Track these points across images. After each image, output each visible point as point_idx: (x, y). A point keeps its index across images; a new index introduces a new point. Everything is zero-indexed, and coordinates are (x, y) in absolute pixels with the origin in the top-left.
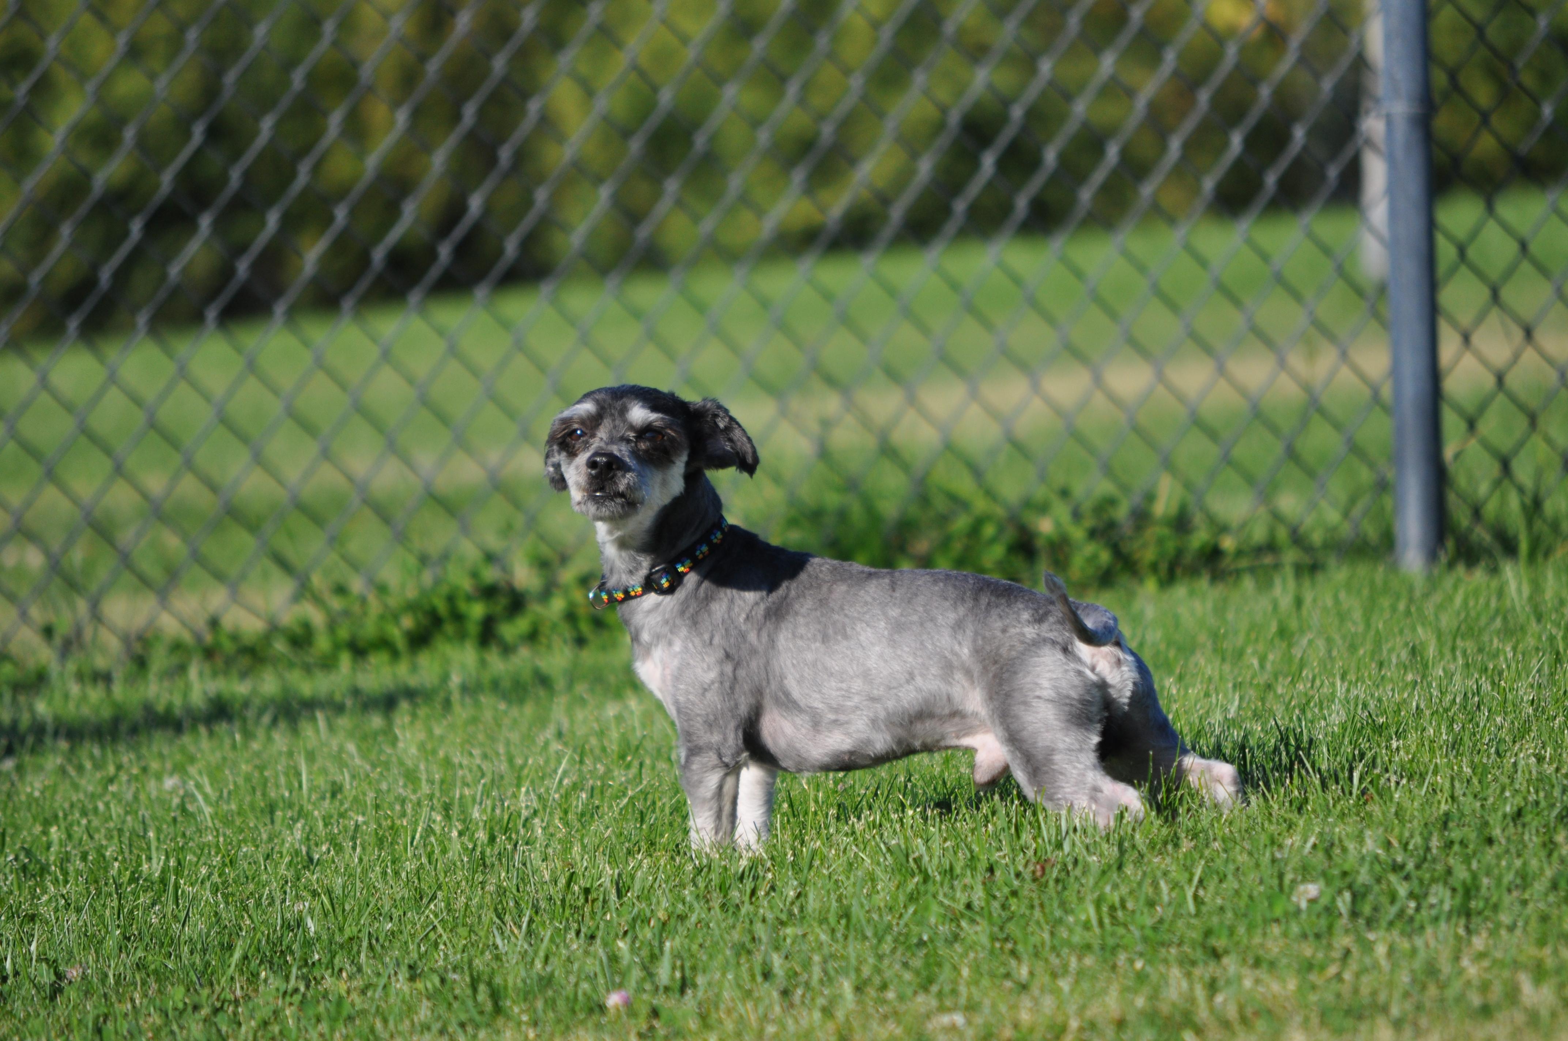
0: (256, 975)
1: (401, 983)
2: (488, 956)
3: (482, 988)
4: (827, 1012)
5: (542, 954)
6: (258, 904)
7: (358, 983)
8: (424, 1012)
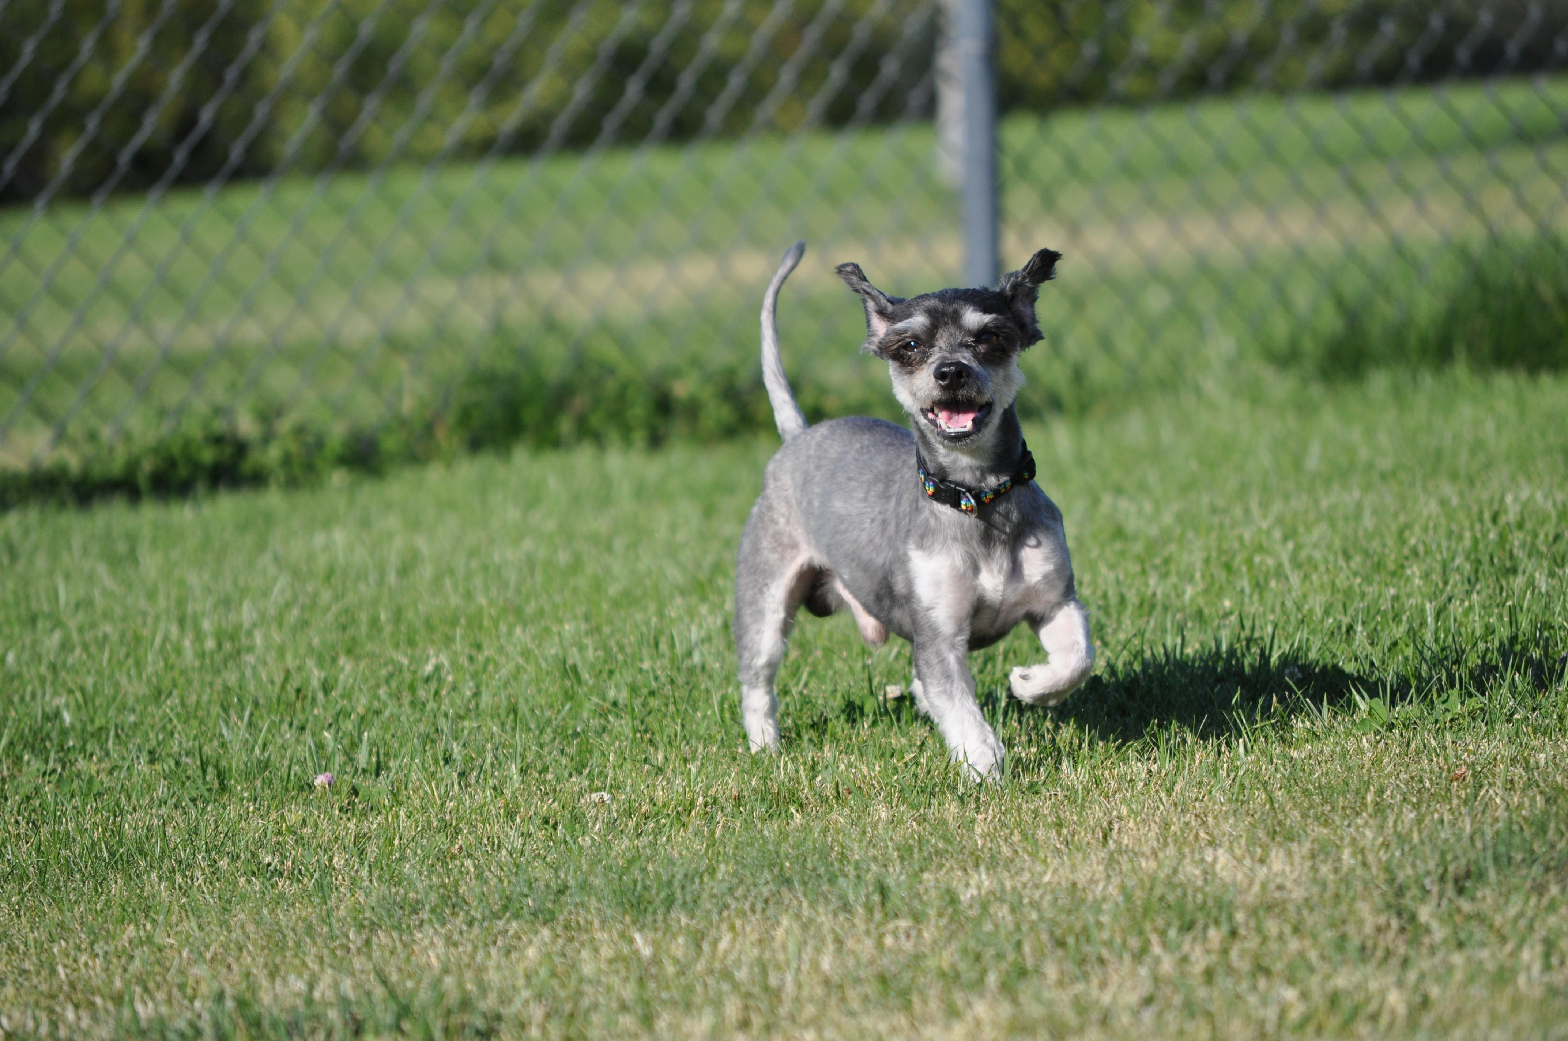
0: (20, 758)
1: (142, 766)
2: (215, 743)
3: (210, 769)
4: (498, 790)
5: (260, 742)
6: (22, 699)
7: (106, 765)
8: (161, 790)
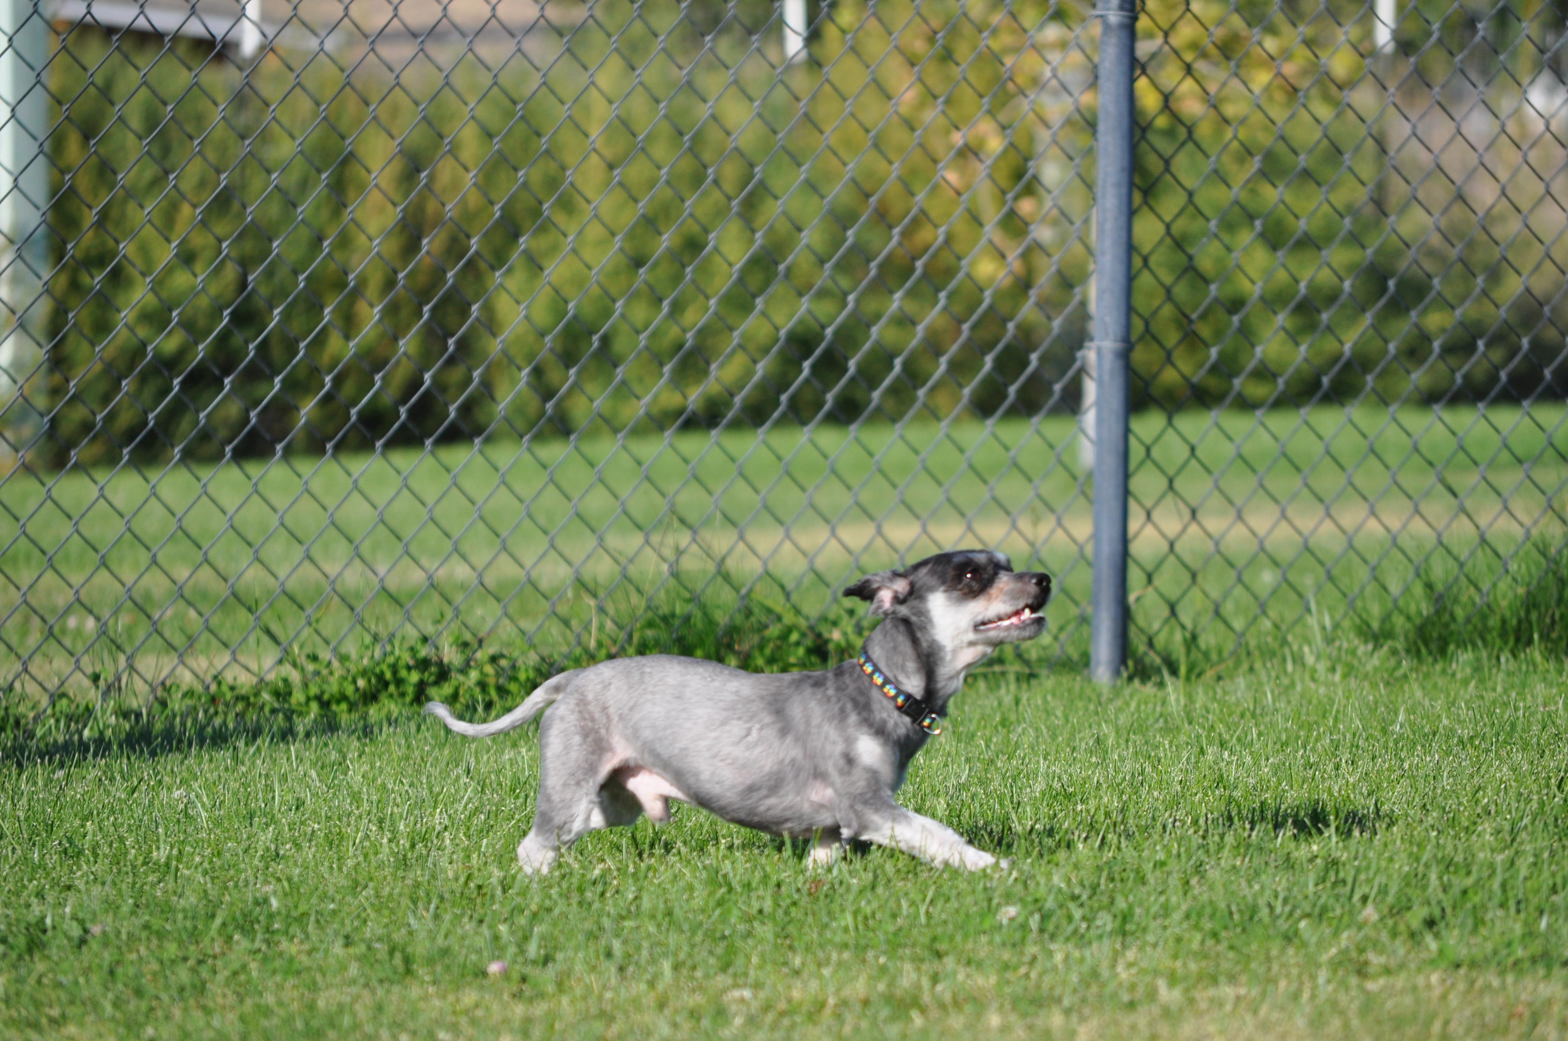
0: (230, 937)
1: (338, 949)
2: (403, 931)
3: (398, 956)
4: (651, 984)
5: (443, 933)
6: (236, 886)
7: (306, 947)
8: (353, 970)
